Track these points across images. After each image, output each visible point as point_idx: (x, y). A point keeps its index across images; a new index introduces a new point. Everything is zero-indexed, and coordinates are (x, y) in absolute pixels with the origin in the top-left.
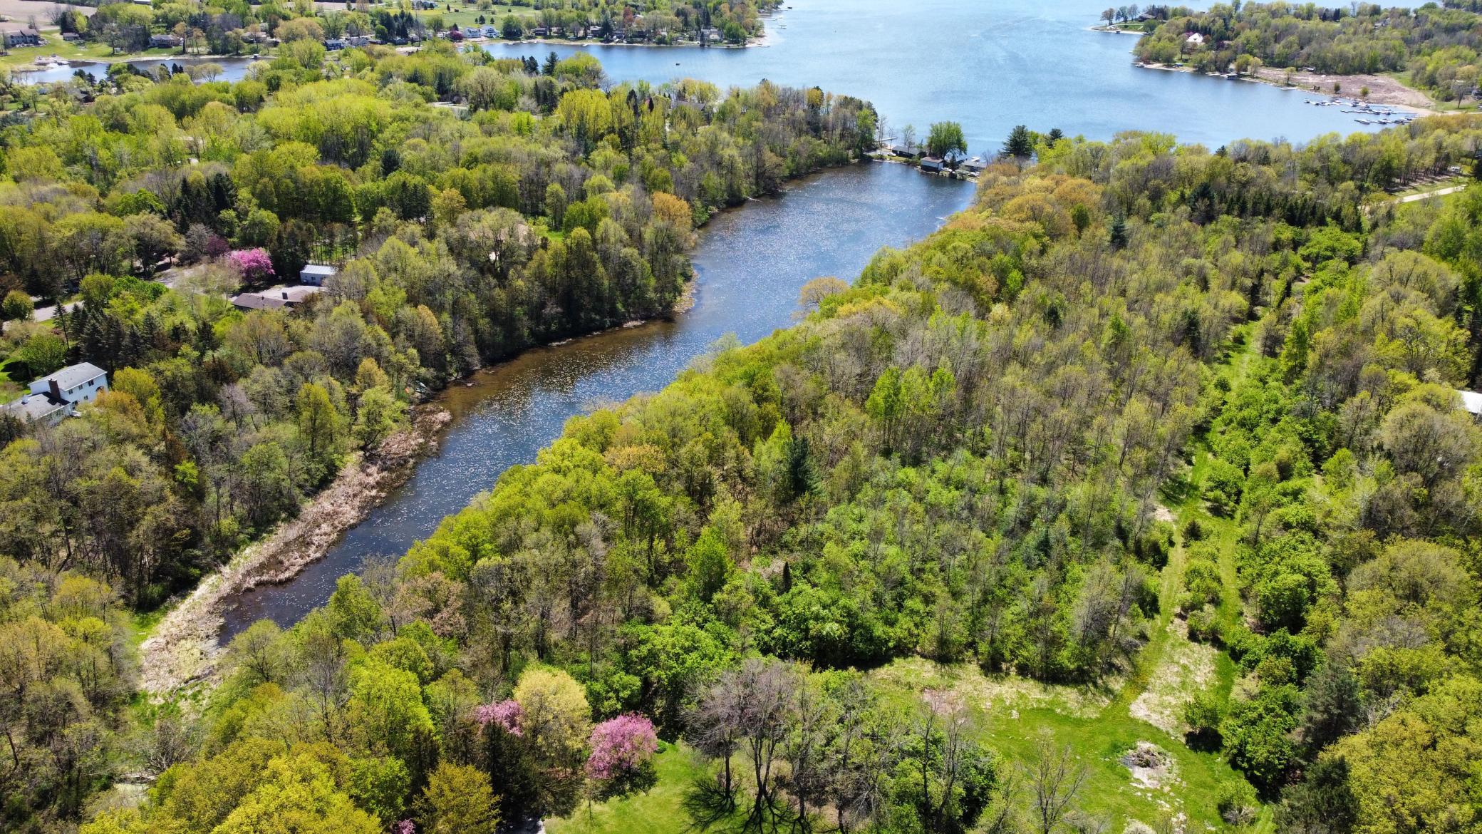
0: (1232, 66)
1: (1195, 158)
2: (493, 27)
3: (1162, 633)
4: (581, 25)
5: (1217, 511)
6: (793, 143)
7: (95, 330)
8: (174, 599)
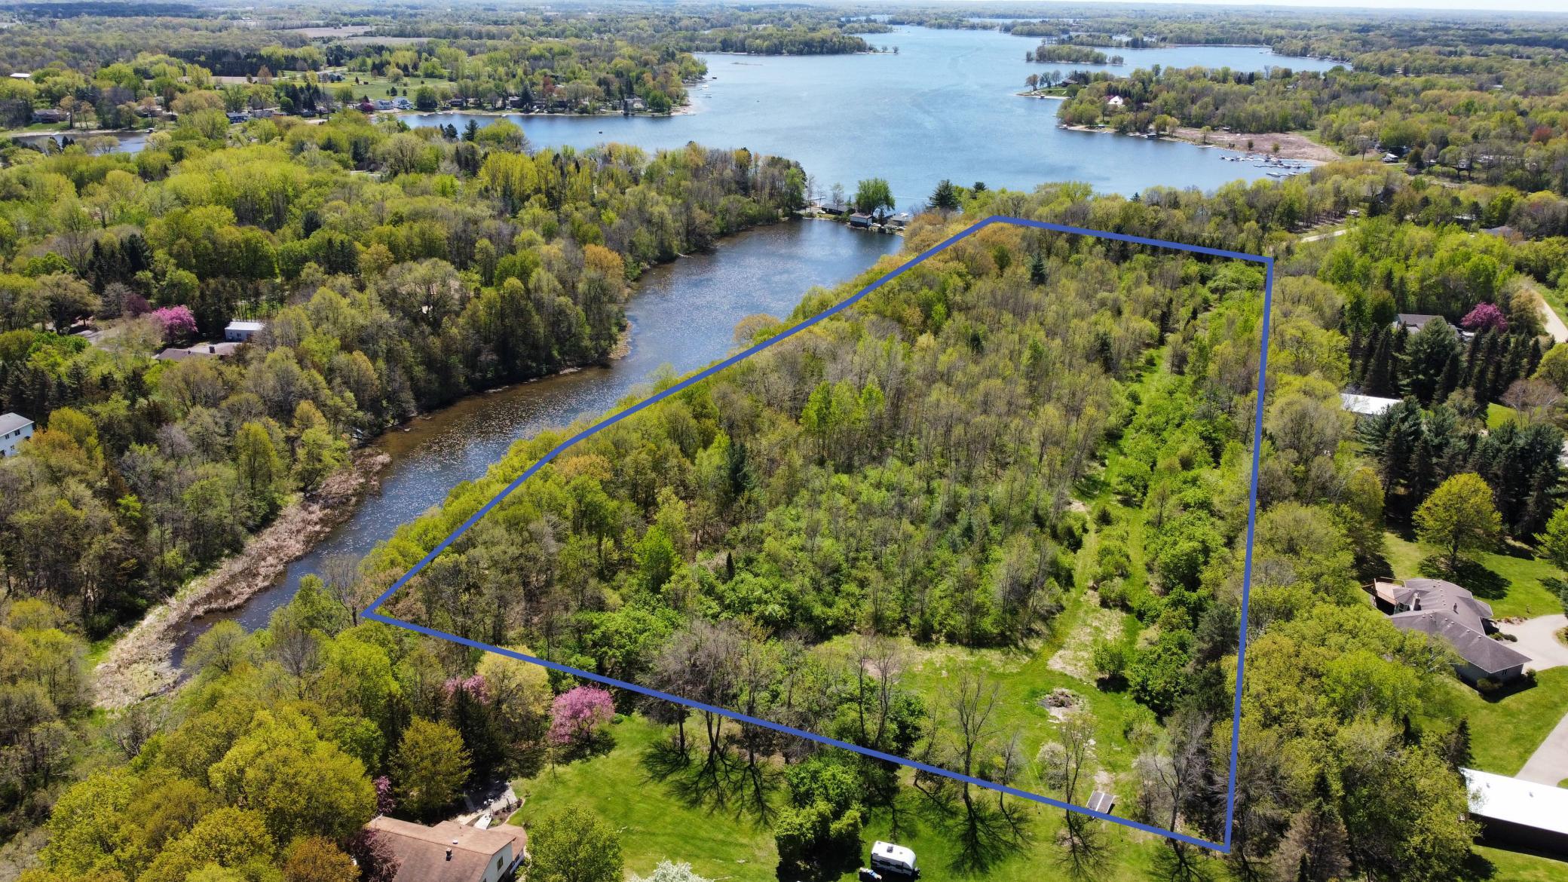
0: (1151, 127)
1: (1109, 203)
2: (406, 99)
3: (1077, 602)
4: (500, 95)
5: (1127, 502)
6: (723, 202)
7: (19, 381)
8: (121, 628)
